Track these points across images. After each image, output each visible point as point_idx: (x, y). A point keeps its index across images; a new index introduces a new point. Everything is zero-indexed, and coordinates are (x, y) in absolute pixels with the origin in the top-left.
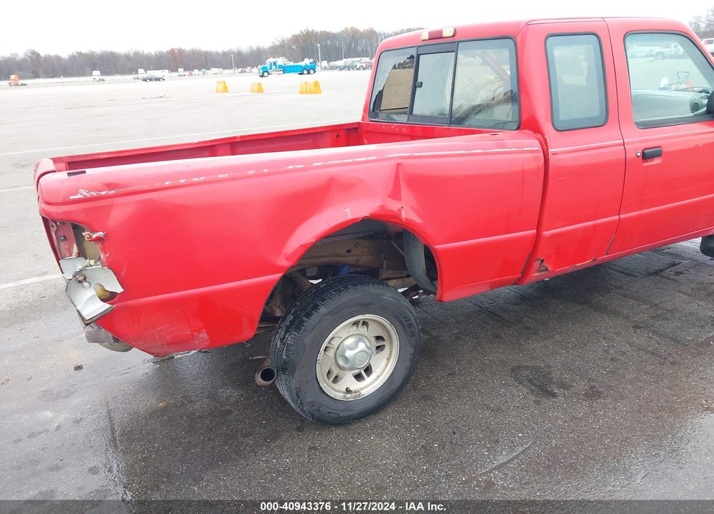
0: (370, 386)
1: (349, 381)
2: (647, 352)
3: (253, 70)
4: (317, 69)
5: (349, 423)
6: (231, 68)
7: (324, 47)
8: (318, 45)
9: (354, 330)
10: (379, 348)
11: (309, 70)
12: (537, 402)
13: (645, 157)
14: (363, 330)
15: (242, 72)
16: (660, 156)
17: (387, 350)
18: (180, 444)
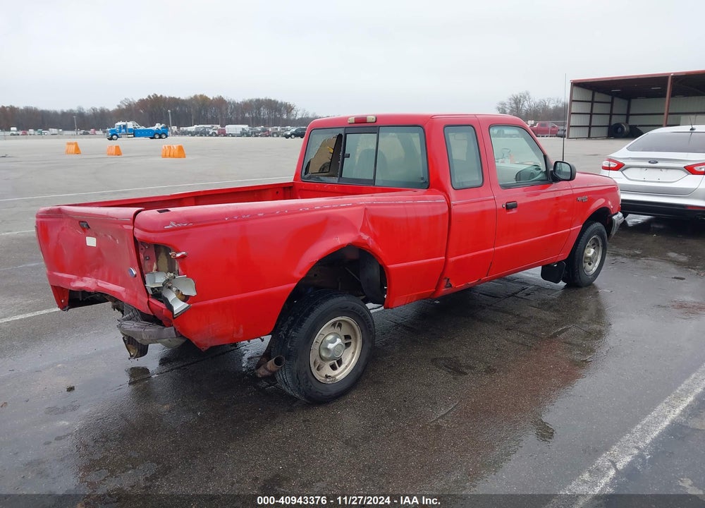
0: (342, 373)
1: (327, 370)
2: (518, 344)
3: (97, 132)
4: (169, 133)
5: (328, 403)
6: (72, 129)
7: (174, 113)
8: (169, 111)
9: (332, 330)
10: (348, 345)
11: (161, 135)
12: (455, 379)
13: (508, 208)
14: (337, 330)
15: (84, 134)
16: (516, 207)
17: (353, 345)
18: (198, 430)
